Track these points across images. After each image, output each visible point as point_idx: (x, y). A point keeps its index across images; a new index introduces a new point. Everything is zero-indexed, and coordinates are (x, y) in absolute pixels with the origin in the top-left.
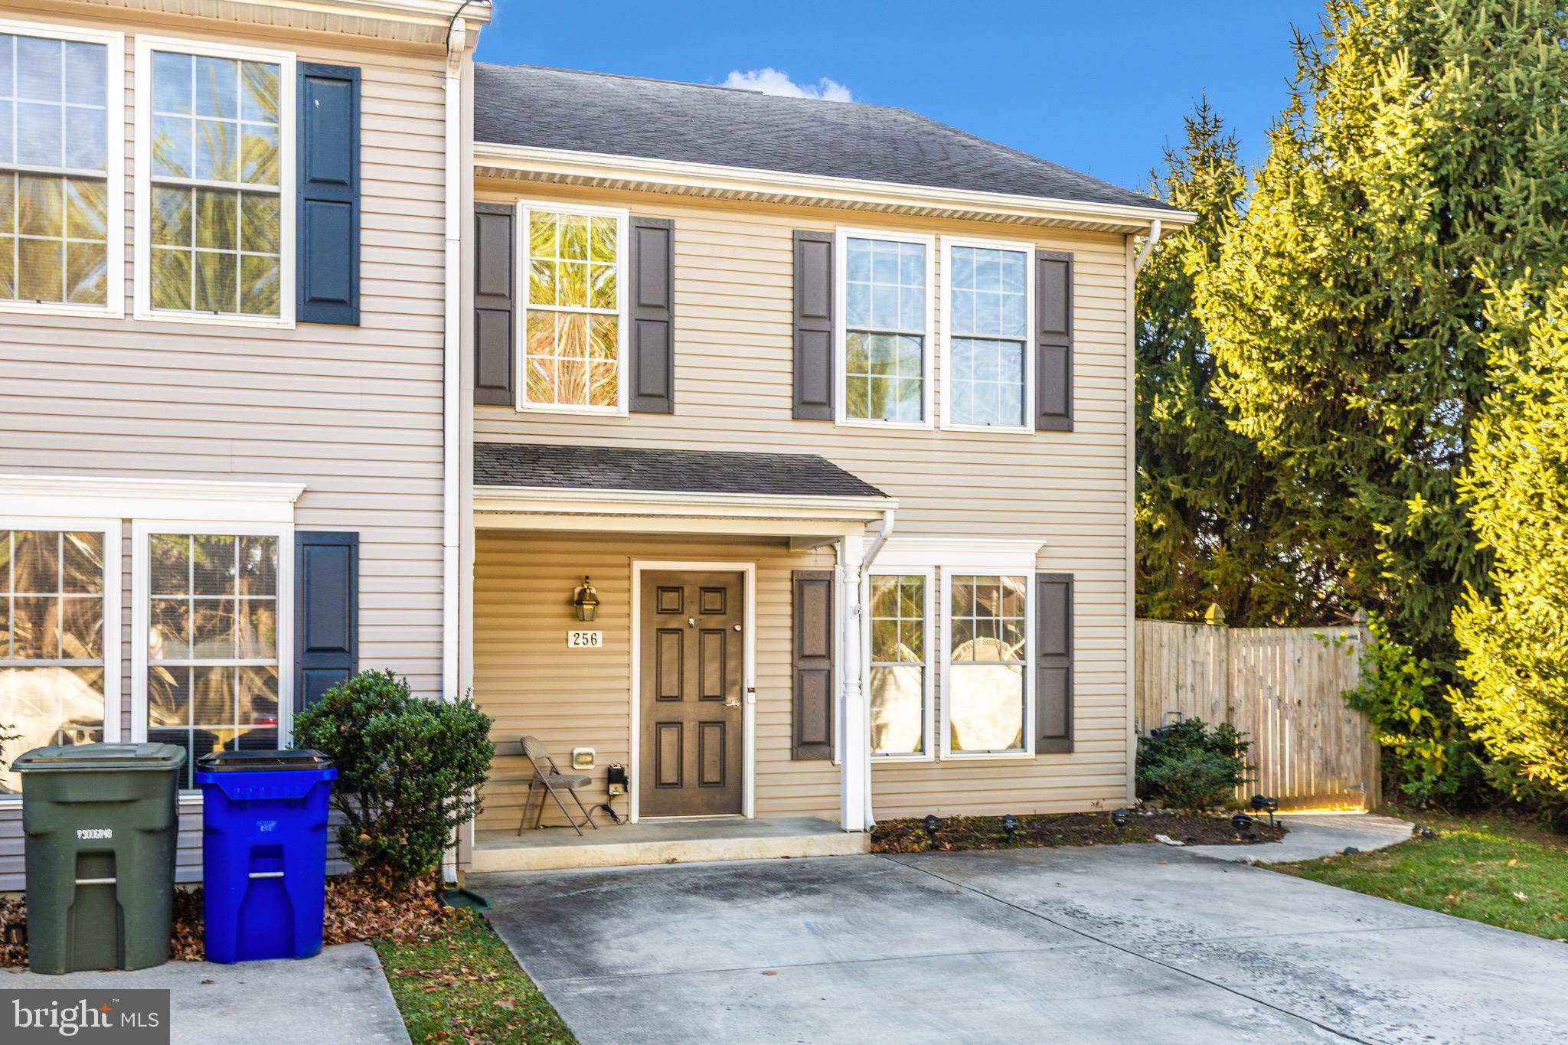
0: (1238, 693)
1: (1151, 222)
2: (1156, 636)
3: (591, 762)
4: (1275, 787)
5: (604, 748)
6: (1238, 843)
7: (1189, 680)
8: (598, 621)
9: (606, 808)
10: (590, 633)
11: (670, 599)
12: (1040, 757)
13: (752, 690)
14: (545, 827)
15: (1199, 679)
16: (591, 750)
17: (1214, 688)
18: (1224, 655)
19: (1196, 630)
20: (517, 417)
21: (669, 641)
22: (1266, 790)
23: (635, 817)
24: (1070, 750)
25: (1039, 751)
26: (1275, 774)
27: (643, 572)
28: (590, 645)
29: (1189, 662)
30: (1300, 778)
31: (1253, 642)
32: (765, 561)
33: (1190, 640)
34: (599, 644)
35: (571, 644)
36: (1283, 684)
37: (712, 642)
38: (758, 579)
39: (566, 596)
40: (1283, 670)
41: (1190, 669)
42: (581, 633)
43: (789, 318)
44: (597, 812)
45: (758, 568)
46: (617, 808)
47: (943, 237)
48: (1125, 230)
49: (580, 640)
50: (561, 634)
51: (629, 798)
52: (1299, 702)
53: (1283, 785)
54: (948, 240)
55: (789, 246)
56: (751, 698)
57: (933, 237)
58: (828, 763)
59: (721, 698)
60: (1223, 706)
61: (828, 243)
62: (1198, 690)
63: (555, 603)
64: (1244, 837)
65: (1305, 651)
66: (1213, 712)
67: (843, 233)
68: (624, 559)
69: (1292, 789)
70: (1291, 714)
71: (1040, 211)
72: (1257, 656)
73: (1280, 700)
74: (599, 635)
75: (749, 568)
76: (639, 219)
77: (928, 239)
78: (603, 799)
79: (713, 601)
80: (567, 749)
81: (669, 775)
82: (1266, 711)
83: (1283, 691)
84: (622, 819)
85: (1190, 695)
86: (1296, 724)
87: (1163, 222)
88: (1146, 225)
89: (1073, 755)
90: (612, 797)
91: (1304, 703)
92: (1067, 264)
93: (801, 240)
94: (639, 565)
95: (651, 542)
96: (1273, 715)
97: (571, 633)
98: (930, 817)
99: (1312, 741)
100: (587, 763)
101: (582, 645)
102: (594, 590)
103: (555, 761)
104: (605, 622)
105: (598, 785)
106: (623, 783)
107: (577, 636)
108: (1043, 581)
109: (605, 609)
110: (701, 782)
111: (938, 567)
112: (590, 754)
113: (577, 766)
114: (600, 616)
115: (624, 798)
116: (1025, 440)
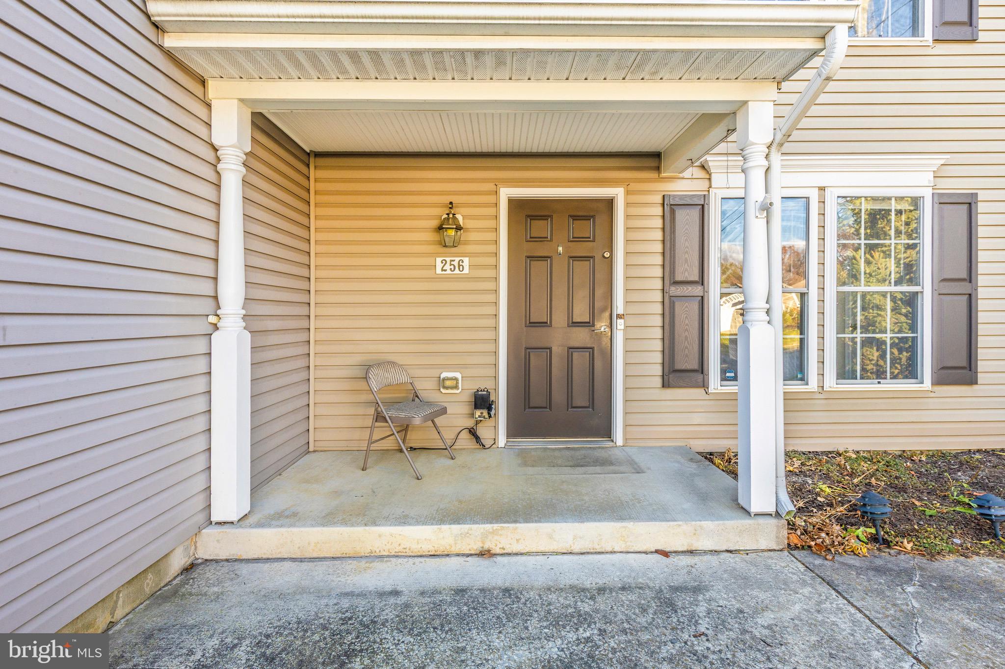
3: (456, 387)
5: (469, 372)
8: (460, 249)
9: (473, 432)
10: (457, 259)
11: (540, 228)
12: (935, 388)
13: (619, 316)
14: (412, 449)
16: (458, 375)
21: (539, 267)
23: (502, 441)
24: (977, 381)
25: (934, 383)
27: (511, 199)
28: (457, 271)
32: (634, 186)
34: (466, 271)
35: (439, 271)
37: (581, 268)
38: (628, 205)
42: (448, 259)
44: (465, 435)
45: (628, 193)
46: (484, 432)
49: (447, 267)
50: (428, 261)
51: (496, 422)
56: (620, 324)
58: (702, 391)
59: (589, 325)
68: (491, 187)
74: (466, 260)
75: (618, 193)
78: (470, 423)
79: (582, 228)
80: (434, 373)
81: (537, 399)
84: (488, 443)
89: (976, 387)
90: (479, 422)
94: (505, 194)
97: (439, 260)
100: (452, 388)
101: (449, 272)
102: (459, 217)
103: (420, 385)
104: (470, 248)
105: (465, 409)
106: (489, 409)
107: (444, 262)
108: (944, 201)
109: (473, 236)
110: (570, 405)
111: (822, 189)
112: (456, 379)
113: (443, 391)
114: (466, 243)
115: (490, 423)
116: (920, 52)
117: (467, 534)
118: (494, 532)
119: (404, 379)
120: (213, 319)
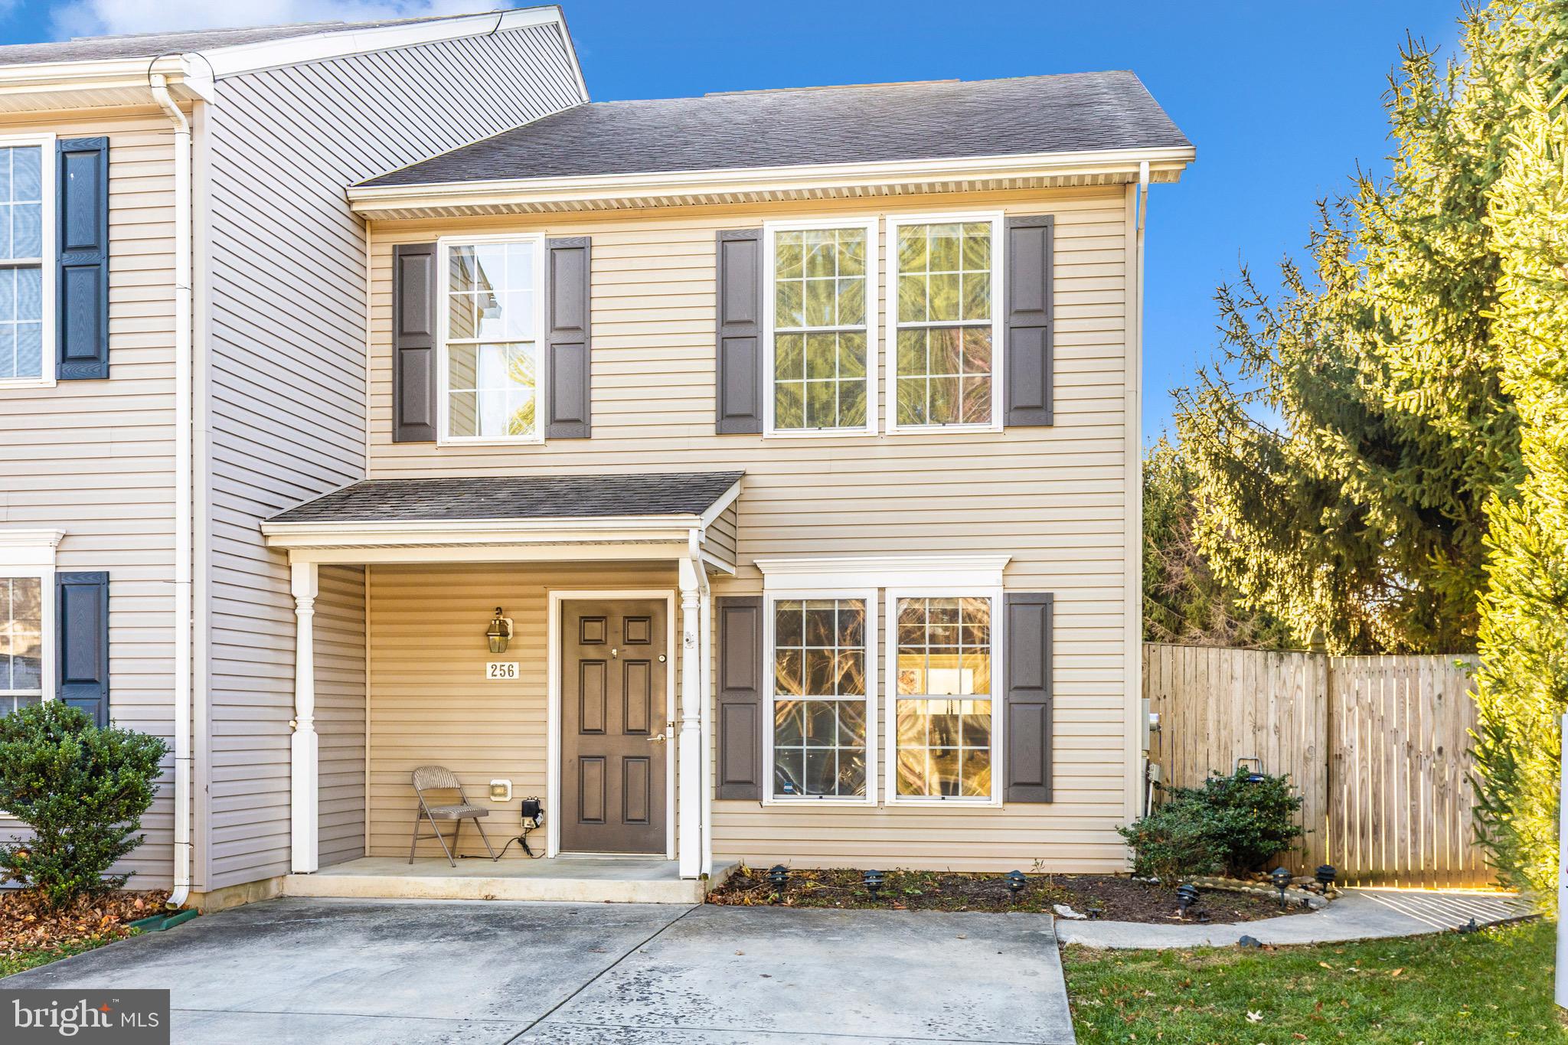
0: (1349, 735)
1: (1138, 165)
2: (1225, 666)
3: (505, 795)
4: (1403, 856)
5: (517, 780)
6: (1177, 922)
7: (1272, 721)
8: (507, 654)
9: (522, 841)
10: (507, 664)
11: (594, 630)
12: (1009, 806)
13: (672, 724)
14: (462, 857)
15: (1285, 718)
16: (508, 783)
17: (1310, 734)
18: (1322, 689)
19: (1281, 659)
20: (439, 453)
21: (593, 673)
22: (1390, 860)
23: (553, 852)
24: (1048, 800)
25: (1007, 800)
26: (1402, 840)
27: (563, 603)
28: (507, 676)
29: (1272, 698)
30: (1441, 848)
31: (1371, 673)
33: (1273, 671)
34: (516, 676)
35: (489, 676)
36: (1416, 725)
37: (638, 673)
39: (484, 627)
40: (1415, 709)
41: (1272, 707)
42: (498, 664)
43: (712, 326)
44: (515, 844)
45: (678, 594)
46: (532, 842)
47: (889, 218)
48: (1116, 179)
49: (497, 672)
50: (477, 666)
51: (547, 832)
52: (1440, 750)
53: (1415, 855)
54: (895, 219)
55: (712, 248)
56: (669, 732)
57: (876, 219)
58: (757, 804)
59: (644, 732)
60: (1321, 752)
61: (753, 239)
62: (1285, 732)
63: (475, 634)
64: (1186, 915)
65: (1450, 684)
66: (1306, 759)
67: (771, 228)
68: (539, 589)
69: (1429, 861)
70: (1427, 764)
71: (991, 171)
72: (1376, 692)
73: (1410, 747)
74: (516, 666)
75: (669, 594)
76: (555, 240)
77: (869, 221)
78: (520, 832)
79: (637, 630)
80: (483, 780)
81: (593, 810)
82: (1389, 761)
83: (1415, 736)
84: (537, 854)
85: (1273, 740)
86: (1435, 776)
87: (1151, 164)
88: (1134, 169)
89: (1053, 806)
90: (529, 830)
91: (1448, 750)
92: (1044, 227)
93: (725, 241)
94: (555, 596)
95: (570, 570)
96: (1400, 764)
97: (489, 665)
98: (779, 867)
99: (1459, 802)
100: (500, 795)
101: (499, 677)
102: (509, 621)
103: (469, 792)
104: (520, 653)
105: (516, 817)
106: (535, 817)
107: (494, 667)
108: (1014, 603)
109: (523, 641)
110: (625, 818)
111: (882, 589)
112: (504, 786)
113: (493, 798)
114: (516, 647)
115: (539, 832)
116: (990, 440)
118: (488, 884)
119: (451, 783)
120: (292, 723)
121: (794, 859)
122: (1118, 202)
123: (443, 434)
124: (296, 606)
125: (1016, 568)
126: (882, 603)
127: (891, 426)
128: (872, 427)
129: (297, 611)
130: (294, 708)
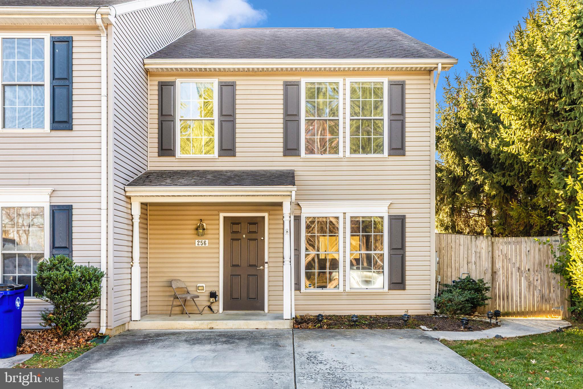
0: (499, 265)
1: (437, 64)
2: (457, 241)
3: (203, 290)
4: (517, 307)
5: (208, 284)
6: (462, 331)
7: (473, 260)
8: (205, 236)
9: (209, 307)
10: (203, 241)
11: (236, 228)
12: (390, 291)
13: (267, 263)
15: (478, 259)
16: (204, 285)
17: (486, 264)
18: (490, 249)
19: (476, 238)
20: (177, 160)
21: (236, 243)
22: (512, 308)
23: (221, 310)
24: (404, 289)
25: (390, 289)
26: (517, 301)
27: (224, 217)
28: (203, 245)
29: (473, 252)
30: (529, 303)
31: (506, 243)
32: (271, 212)
33: (473, 242)
34: (207, 245)
35: (196, 245)
36: (521, 261)
37: (253, 243)
38: (269, 219)
39: (195, 227)
40: (520, 256)
41: (474, 255)
42: (200, 240)
43: (282, 116)
44: (207, 308)
45: (269, 215)
46: (214, 307)
47: (347, 79)
48: (428, 69)
49: (200, 243)
50: (193, 241)
51: (219, 303)
52: (529, 270)
53: (521, 306)
54: (349, 80)
55: (282, 87)
56: (266, 265)
57: (342, 79)
58: (299, 292)
59: (256, 266)
60: (490, 271)
61: (297, 84)
62: (478, 264)
63: (191, 229)
64: (465, 328)
65: (532, 247)
66: (485, 273)
67: (304, 81)
68: (216, 212)
69: (525, 308)
70: (524, 275)
71: (386, 64)
72: (507, 250)
73: (519, 269)
74: (207, 241)
75: (266, 215)
76: (222, 82)
77: (340, 80)
78: (209, 304)
79: (253, 228)
80: (195, 284)
81: (236, 295)
82: (512, 274)
83: (520, 265)
84: (215, 312)
85: (474, 266)
86: (527, 279)
87: (442, 64)
88: (436, 66)
89: (406, 291)
90: (212, 303)
91: (531, 270)
92: (402, 85)
93: (287, 85)
94: (222, 215)
95: (228, 206)
96: (516, 275)
97: (196, 241)
98: (320, 315)
99: (535, 287)
100: (201, 290)
101: (200, 245)
102: (204, 224)
103: (190, 289)
104: (209, 236)
105: (207, 298)
106: (215, 298)
107: (199, 242)
108: (392, 218)
109: (209, 232)
110: (248, 298)
111: (345, 213)
112: (203, 286)
113: (198, 291)
114: (207, 234)
115: (216, 304)
116: (383, 160)
117: (202, 324)
118: (210, 323)
119: (183, 286)
120: (132, 263)
121: (325, 311)
122: (428, 77)
123: (179, 153)
124: (133, 218)
125: (393, 206)
126: (345, 218)
127: (348, 154)
128: (341, 154)
129: (133, 221)
130: (132, 258)
